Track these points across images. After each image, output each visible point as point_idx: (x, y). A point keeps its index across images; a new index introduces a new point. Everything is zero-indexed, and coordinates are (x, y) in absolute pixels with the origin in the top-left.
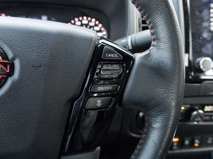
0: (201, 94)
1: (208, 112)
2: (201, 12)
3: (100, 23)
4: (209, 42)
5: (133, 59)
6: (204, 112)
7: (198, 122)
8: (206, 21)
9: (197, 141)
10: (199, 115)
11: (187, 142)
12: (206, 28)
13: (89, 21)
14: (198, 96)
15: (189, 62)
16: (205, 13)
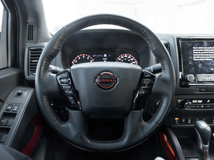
0: (189, 93)
1: (194, 103)
2: (188, 51)
3: (134, 56)
4: (193, 66)
5: (155, 77)
6: (192, 103)
7: (188, 108)
8: (191, 56)
9: (189, 120)
10: (189, 104)
11: (183, 121)
12: (190, 59)
13: (128, 56)
14: (187, 94)
15: (182, 76)
16: (190, 52)
